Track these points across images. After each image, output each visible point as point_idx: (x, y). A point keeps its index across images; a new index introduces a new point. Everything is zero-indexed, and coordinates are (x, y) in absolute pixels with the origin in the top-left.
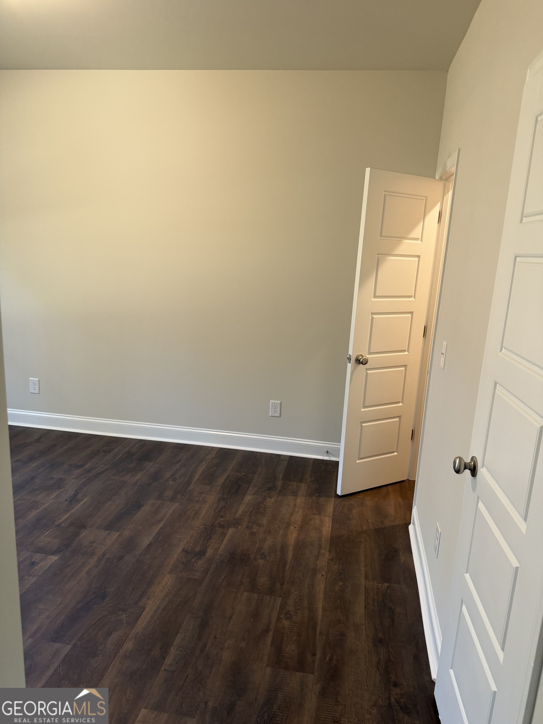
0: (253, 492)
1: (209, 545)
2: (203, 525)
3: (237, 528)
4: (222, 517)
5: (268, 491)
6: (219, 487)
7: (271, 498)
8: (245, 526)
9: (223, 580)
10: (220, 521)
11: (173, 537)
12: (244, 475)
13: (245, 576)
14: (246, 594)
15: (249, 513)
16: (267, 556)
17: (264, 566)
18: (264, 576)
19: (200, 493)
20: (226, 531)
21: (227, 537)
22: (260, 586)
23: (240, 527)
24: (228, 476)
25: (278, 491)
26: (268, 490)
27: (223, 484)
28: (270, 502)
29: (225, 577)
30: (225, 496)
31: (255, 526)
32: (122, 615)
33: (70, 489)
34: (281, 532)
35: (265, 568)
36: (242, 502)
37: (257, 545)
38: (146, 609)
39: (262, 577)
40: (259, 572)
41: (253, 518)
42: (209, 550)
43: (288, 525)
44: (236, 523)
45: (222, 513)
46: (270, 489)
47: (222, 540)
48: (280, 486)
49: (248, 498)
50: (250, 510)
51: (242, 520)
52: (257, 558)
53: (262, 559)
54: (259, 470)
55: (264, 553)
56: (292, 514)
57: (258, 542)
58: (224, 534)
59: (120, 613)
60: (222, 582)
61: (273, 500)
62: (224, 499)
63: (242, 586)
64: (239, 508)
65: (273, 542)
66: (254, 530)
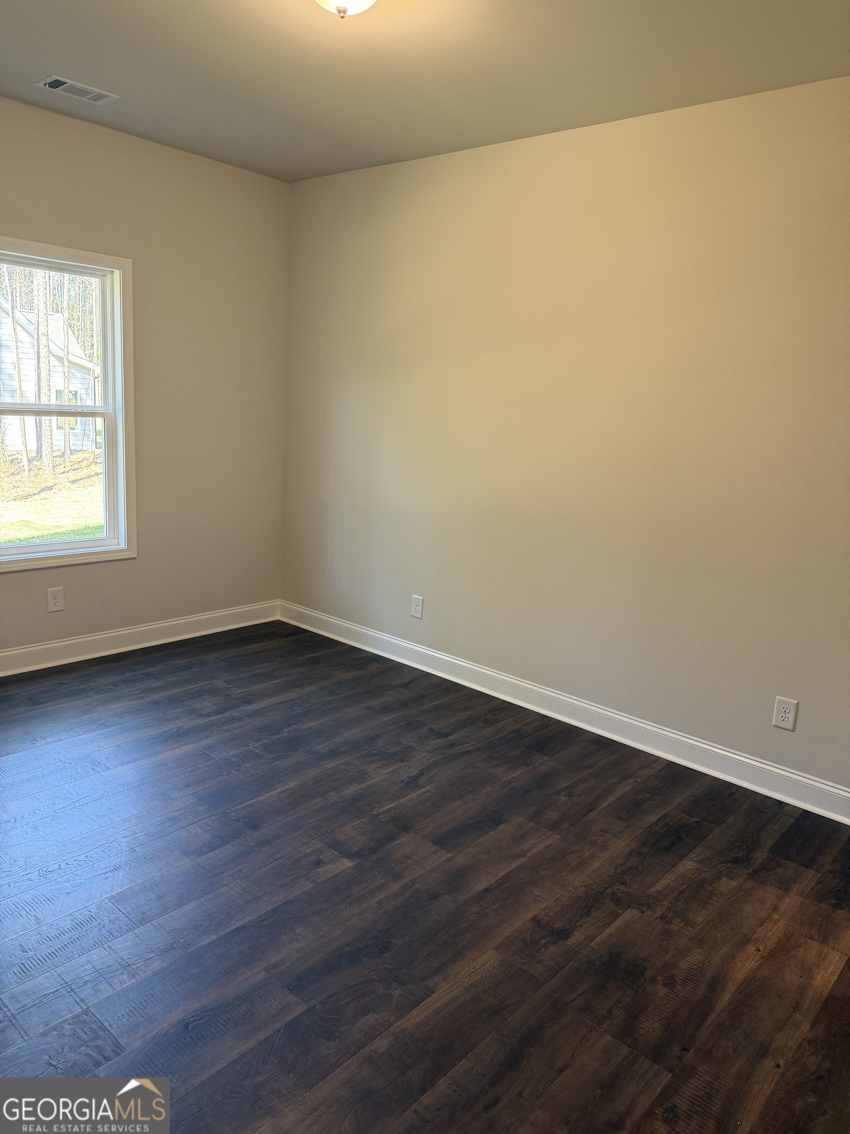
0: (701, 857)
1: (581, 926)
2: (585, 886)
3: (643, 912)
4: (623, 884)
5: (732, 864)
6: (642, 830)
7: (731, 879)
8: (659, 914)
9: (579, 995)
10: (618, 889)
11: (527, 890)
12: (696, 822)
13: (621, 1006)
14: (609, 1038)
15: (676, 893)
16: (677, 984)
17: (664, 1001)
18: (656, 1019)
19: (603, 831)
20: (621, 912)
21: (619, 922)
22: (642, 1035)
23: (648, 913)
24: (665, 816)
25: (751, 869)
26: (731, 862)
27: (649, 827)
28: (727, 885)
29: (583, 993)
30: (645, 850)
31: (679, 920)
32: (396, 989)
33: (414, 767)
34: (726, 949)
35: (665, 1005)
36: (671, 869)
37: (668, 957)
38: (434, 995)
39: (652, 1019)
40: (649, 1009)
41: (680, 904)
42: (576, 934)
43: (746, 940)
44: (645, 903)
45: (627, 878)
46: (736, 861)
47: (607, 925)
48: (758, 862)
49: (687, 866)
50: (681, 889)
51: (659, 902)
52: (658, 980)
53: (665, 985)
54: (729, 821)
55: (674, 975)
56: (761, 923)
57: (672, 953)
58: (614, 916)
59: (394, 984)
60: (574, 1000)
61: (734, 883)
62: (640, 854)
63: (608, 1022)
64: (660, 879)
65: (701, 962)
66: (674, 927)
